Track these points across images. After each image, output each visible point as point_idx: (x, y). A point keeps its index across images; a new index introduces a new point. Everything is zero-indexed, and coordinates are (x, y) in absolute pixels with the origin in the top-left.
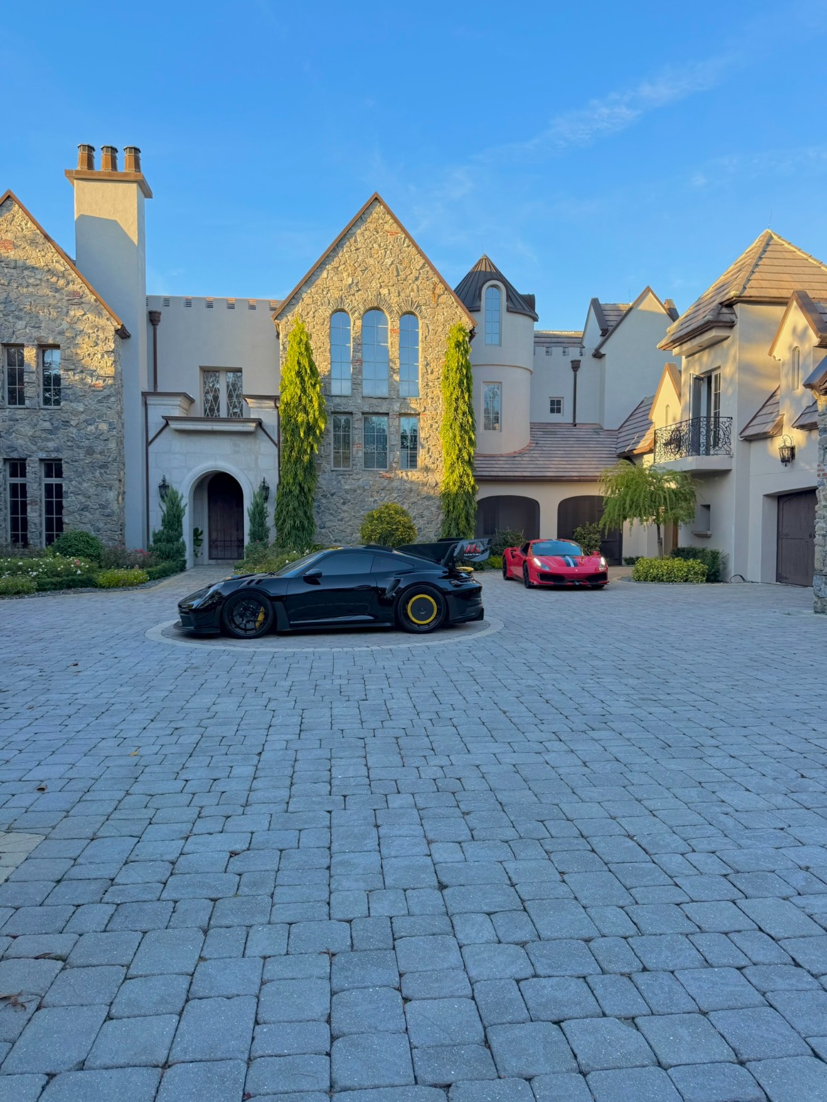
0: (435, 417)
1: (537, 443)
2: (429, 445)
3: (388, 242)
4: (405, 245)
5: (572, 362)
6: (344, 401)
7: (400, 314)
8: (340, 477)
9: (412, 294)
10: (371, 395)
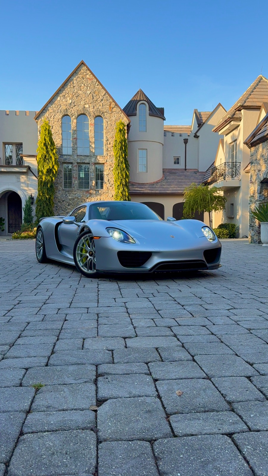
0: (111, 164)
1: (166, 178)
2: (109, 178)
3: (88, 83)
4: (96, 84)
5: (184, 139)
6: (68, 157)
7: (94, 116)
8: (67, 193)
9: (100, 107)
10: (81, 155)
